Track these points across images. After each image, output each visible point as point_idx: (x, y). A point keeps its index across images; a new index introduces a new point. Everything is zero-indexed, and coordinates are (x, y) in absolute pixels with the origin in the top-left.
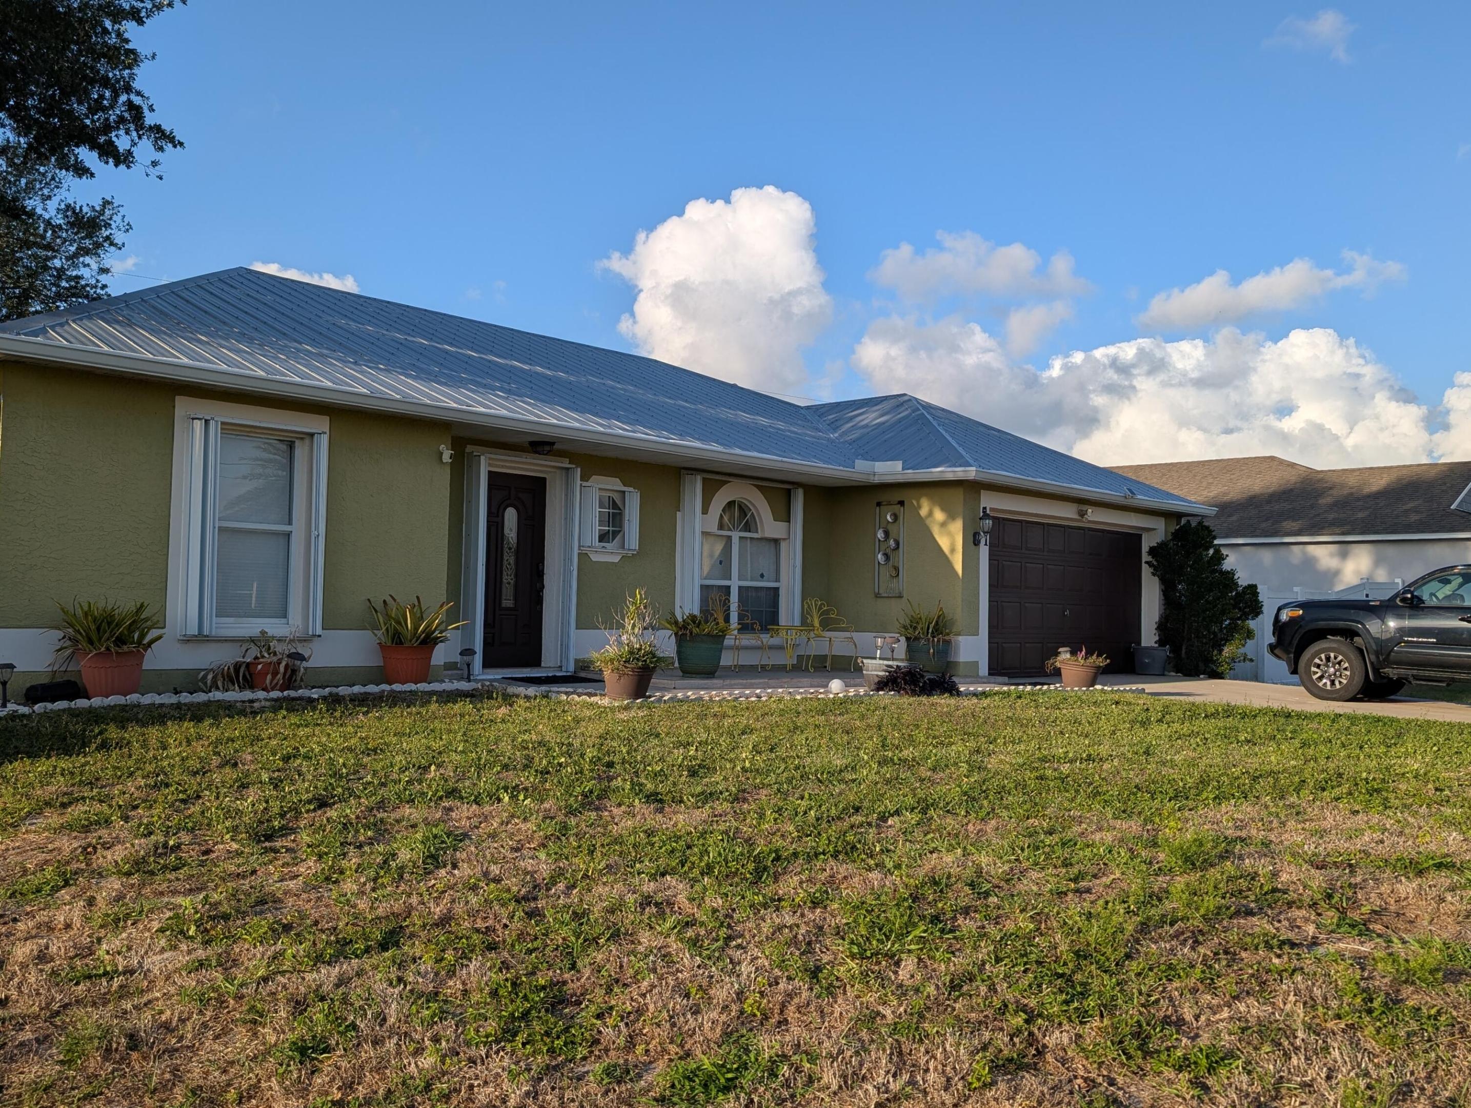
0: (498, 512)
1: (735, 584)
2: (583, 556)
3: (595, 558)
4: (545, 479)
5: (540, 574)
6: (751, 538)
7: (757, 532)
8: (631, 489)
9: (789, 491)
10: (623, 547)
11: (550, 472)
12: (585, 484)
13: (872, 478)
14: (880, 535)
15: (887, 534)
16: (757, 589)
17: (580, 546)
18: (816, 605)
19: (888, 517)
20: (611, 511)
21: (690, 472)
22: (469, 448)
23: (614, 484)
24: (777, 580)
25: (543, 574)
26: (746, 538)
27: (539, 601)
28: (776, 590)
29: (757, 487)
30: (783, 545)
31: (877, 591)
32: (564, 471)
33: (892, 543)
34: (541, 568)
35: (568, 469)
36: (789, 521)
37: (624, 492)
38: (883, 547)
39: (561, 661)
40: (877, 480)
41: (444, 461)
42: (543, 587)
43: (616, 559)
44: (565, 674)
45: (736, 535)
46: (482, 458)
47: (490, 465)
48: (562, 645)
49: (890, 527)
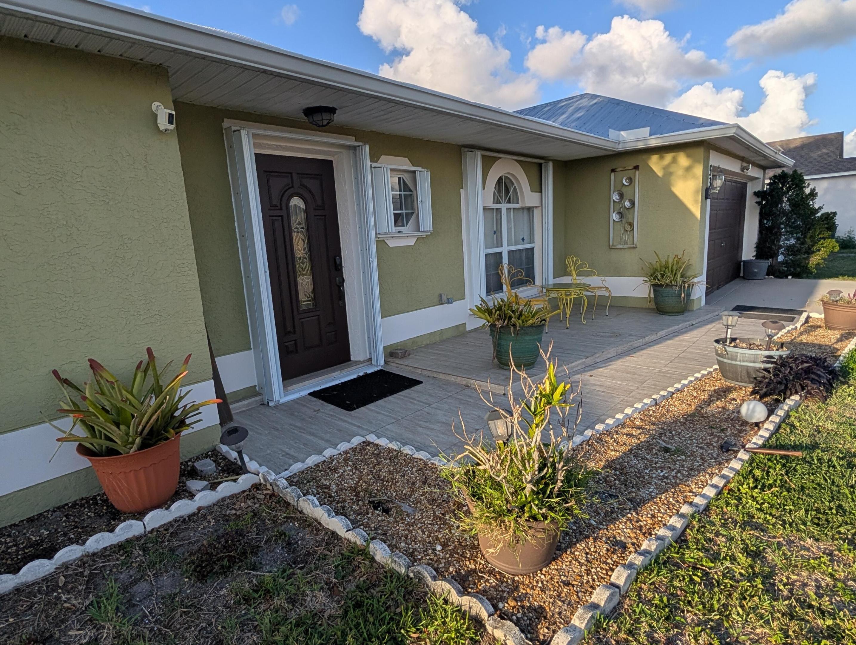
0: (281, 204)
1: (505, 249)
2: (381, 243)
3: (392, 243)
4: (331, 162)
5: (338, 268)
6: (514, 209)
7: (518, 203)
8: (420, 169)
9: (540, 165)
10: (418, 230)
11: (337, 153)
12: (374, 165)
13: (616, 146)
14: (615, 197)
15: (621, 195)
16: (520, 250)
17: (376, 234)
18: (573, 261)
19: (624, 182)
20: (403, 193)
21: (470, 150)
22: (227, 123)
23: (404, 164)
24: (532, 241)
25: (342, 267)
26: (510, 209)
27: (341, 296)
28: (532, 249)
29: (517, 161)
30: (536, 212)
31: (611, 243)
32: (351, 152)
33: (627, 204)
34: (338, 262)
35: (354, 148)
36: (541, 192)
37: (414, 172)
38: (618, 207)
39: (370, 353)
40: (620, 148)
41: (162, 128)
42: (343, 280)
43: (411, 242)
44: (376, 369)
45: (504, 207)
46: (243, 133)
47: (256, 145)
48: (369, 337)
49: (624, 190)
